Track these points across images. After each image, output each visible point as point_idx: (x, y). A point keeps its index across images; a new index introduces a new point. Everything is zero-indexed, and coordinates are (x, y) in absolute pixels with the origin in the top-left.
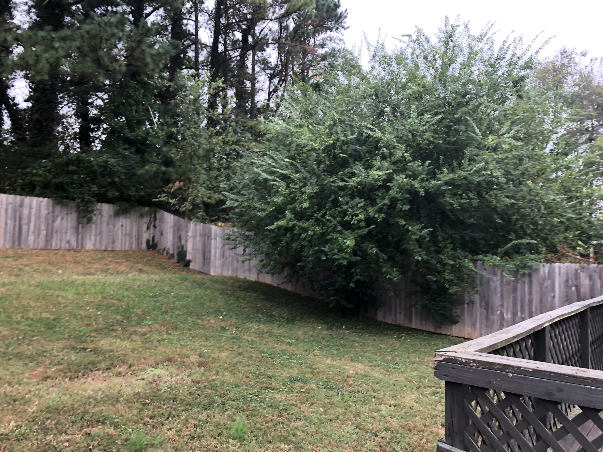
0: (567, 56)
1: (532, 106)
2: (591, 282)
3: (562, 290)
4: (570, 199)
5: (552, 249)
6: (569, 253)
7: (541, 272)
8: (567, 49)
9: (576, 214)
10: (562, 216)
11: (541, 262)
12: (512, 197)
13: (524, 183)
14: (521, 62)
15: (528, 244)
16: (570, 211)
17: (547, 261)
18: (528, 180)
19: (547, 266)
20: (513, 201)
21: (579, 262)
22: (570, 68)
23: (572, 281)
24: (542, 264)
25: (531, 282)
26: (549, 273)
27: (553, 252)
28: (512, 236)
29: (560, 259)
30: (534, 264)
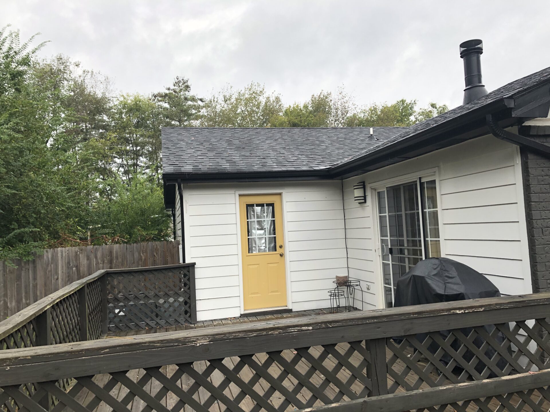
0: (63, 63)
1: (31, 101)
2: (88, 262)
3: (64, 271)
4: (69, 190)
5: (55, 235)
6: (70, 237)
7: (45, 257)
8: (62, 57)
9: (75, 203)
10: (63, 205)
11: (44, 248)
12: (14, 188)
13: (25, 174)
14: (19, 58)
15: (32, 232)
16: (69, 201)
17: (50, 247)
18: (30, 171)
19: (50, 251)
20: (14, 191)
21: (79, 245)
22: (65, 74)
23: (73, 262)
24: (45, 250)
25: (35, 267)
26: (52, 258)
27: (55, 238)
28: (15, 225)
29: (61, 244)
30: (38, 251)
